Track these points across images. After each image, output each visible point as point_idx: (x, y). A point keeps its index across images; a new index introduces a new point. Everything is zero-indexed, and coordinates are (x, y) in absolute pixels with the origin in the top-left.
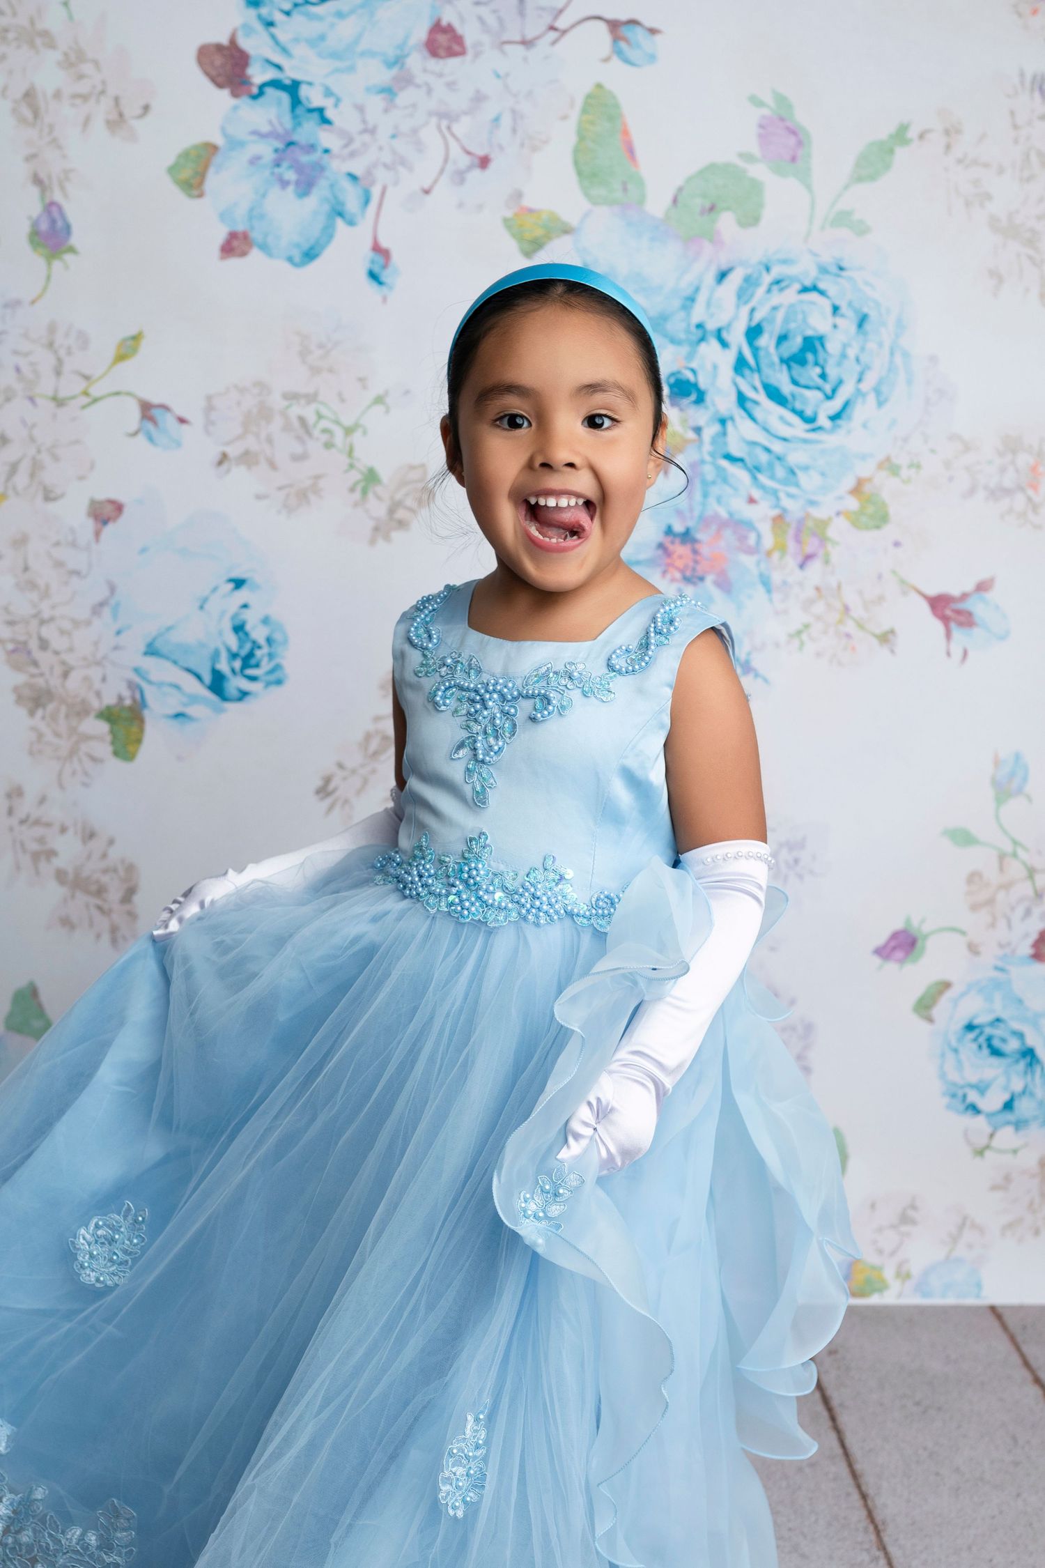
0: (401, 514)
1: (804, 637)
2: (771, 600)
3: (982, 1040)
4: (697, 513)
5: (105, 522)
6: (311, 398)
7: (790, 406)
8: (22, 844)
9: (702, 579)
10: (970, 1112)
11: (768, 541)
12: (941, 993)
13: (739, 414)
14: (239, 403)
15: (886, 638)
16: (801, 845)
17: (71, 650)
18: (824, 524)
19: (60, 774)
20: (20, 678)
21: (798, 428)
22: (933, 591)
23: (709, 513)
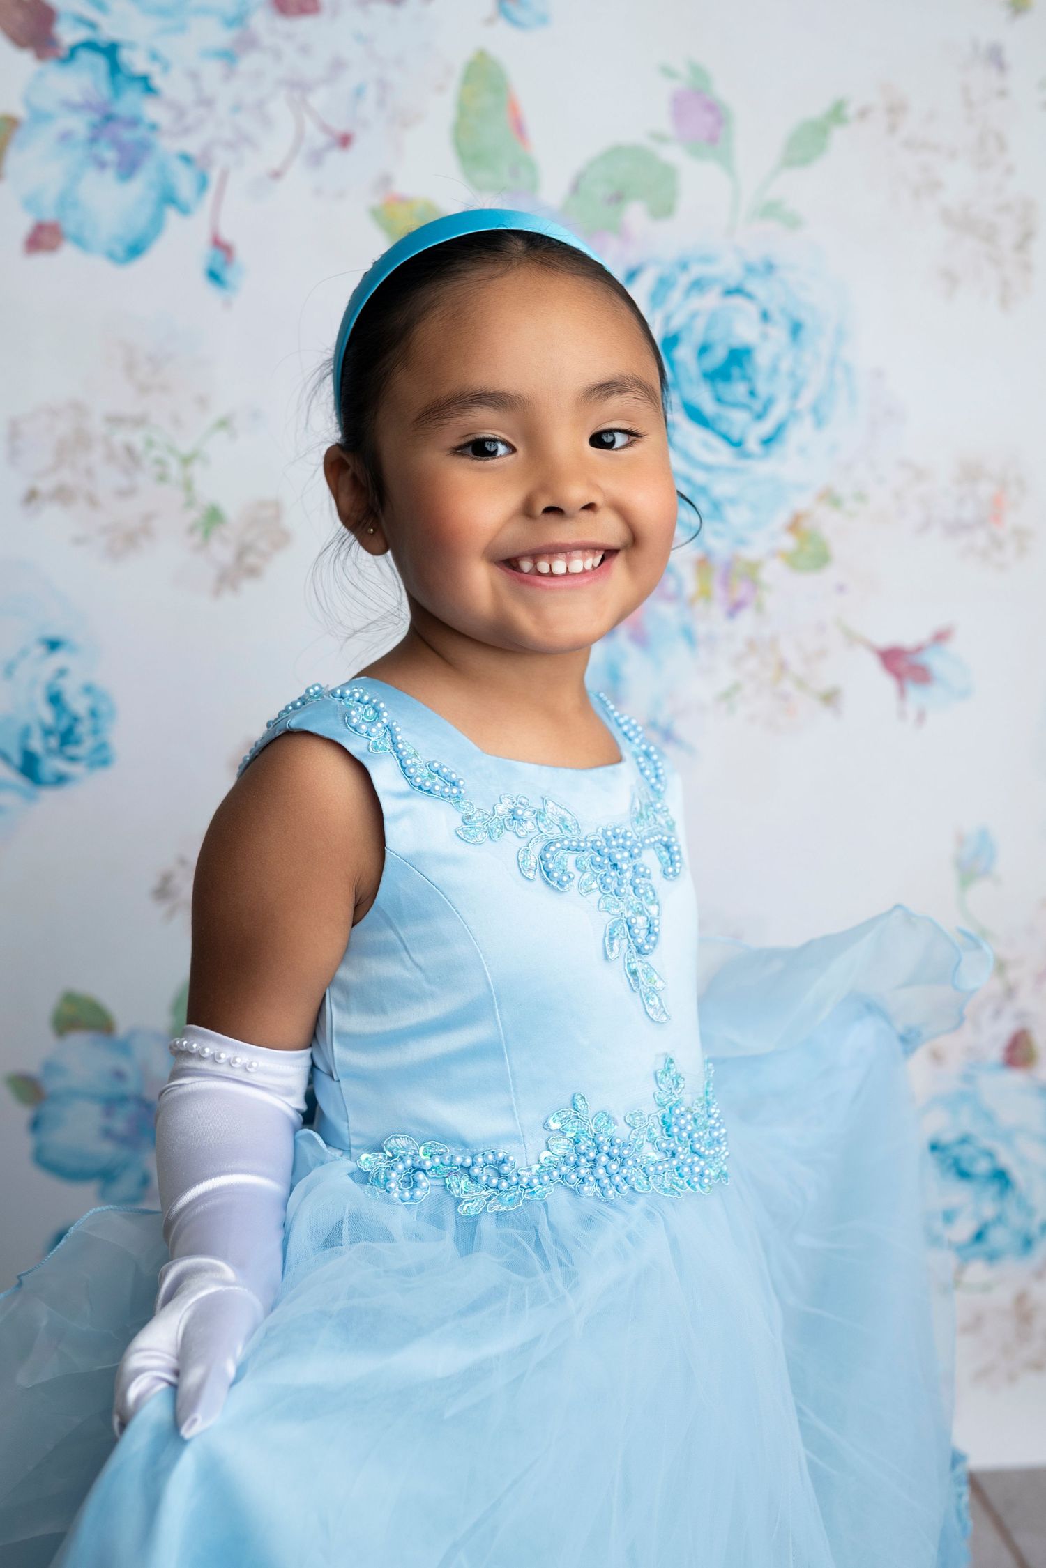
0: (251, 560)
1: (734, 699)
2: (694, 656)
3: (949, 1162)
6: (140, 422)
7: (713, 428)
11: (691, 585)
14: (50, 428)
15: (830, 698)
18: (755, 566)
21: (723, 454)
22: (884, 643)
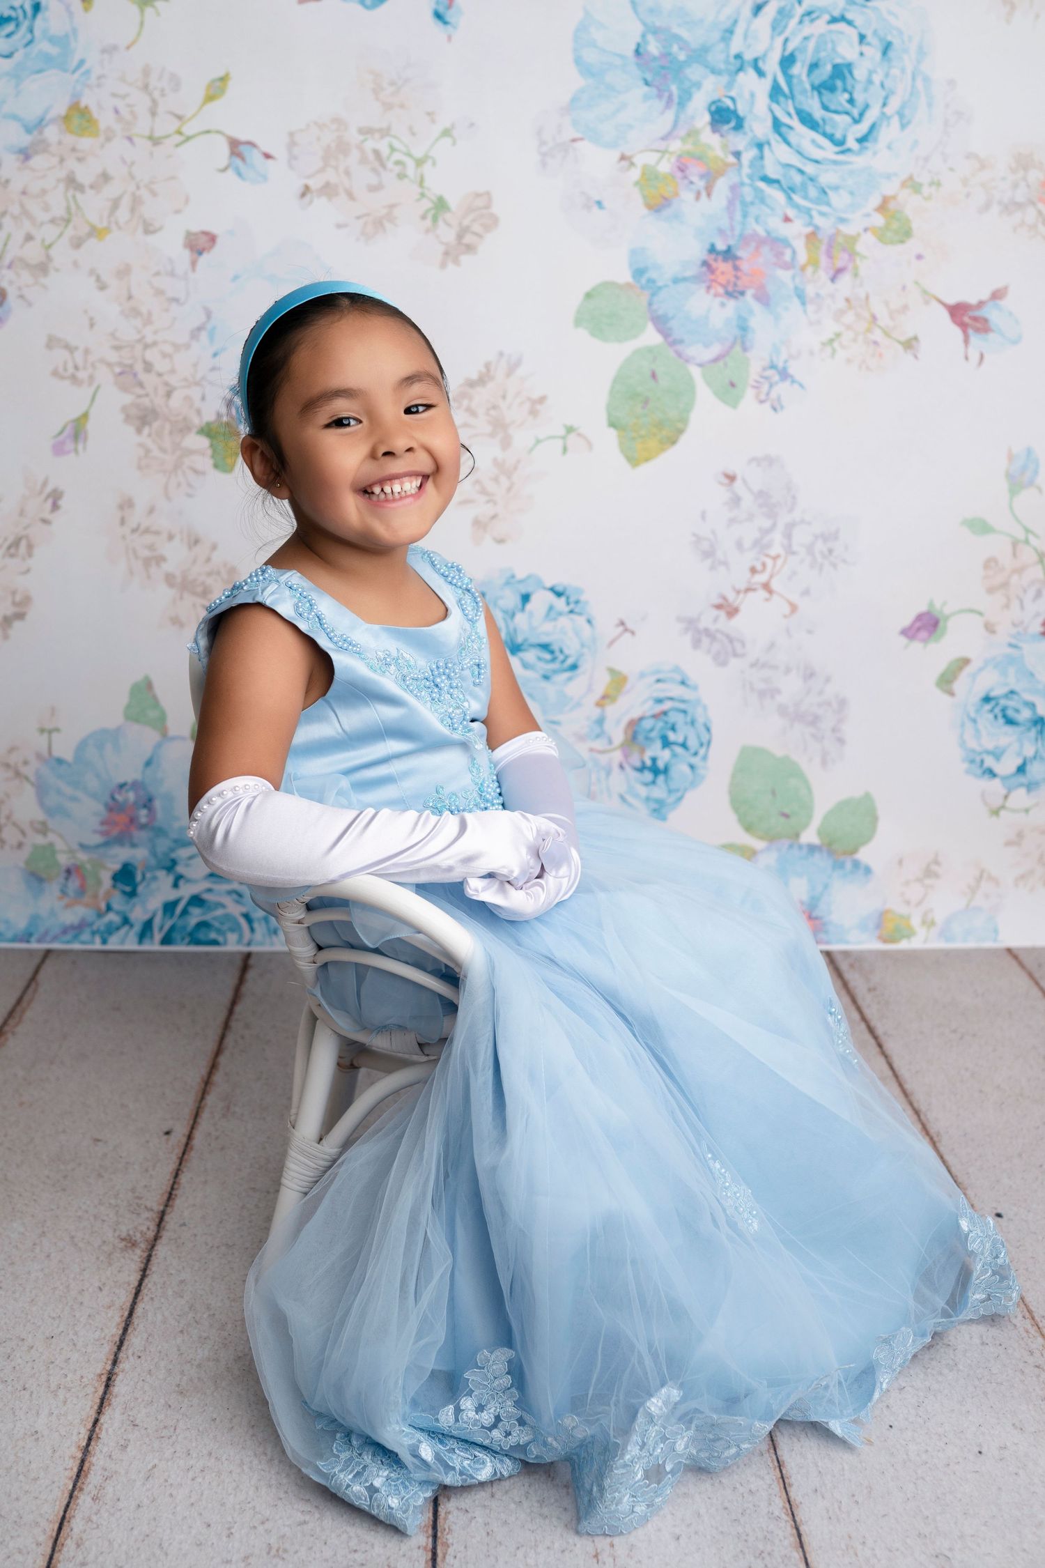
0: (468, 239)
1: (836, 345)
2: (805, 311)
3: (997, 711)
4: (737, 232)
5: (200, 253)
6: (385, 132)
7: (821, 130)
8: (135, 552)
9: (742, 293)
10: (987, 776)
11: (802, 257)
12: (961, 669)
13: (774, 139)
14: (319, 139)
15: (910, 345)
16: (835, 536)
17: (173, 371)
18: (854, 239)
19: (166, 488)
20: (128, 399)
21: (828, 151)
22: (952, 300)
23: (748, 232)
